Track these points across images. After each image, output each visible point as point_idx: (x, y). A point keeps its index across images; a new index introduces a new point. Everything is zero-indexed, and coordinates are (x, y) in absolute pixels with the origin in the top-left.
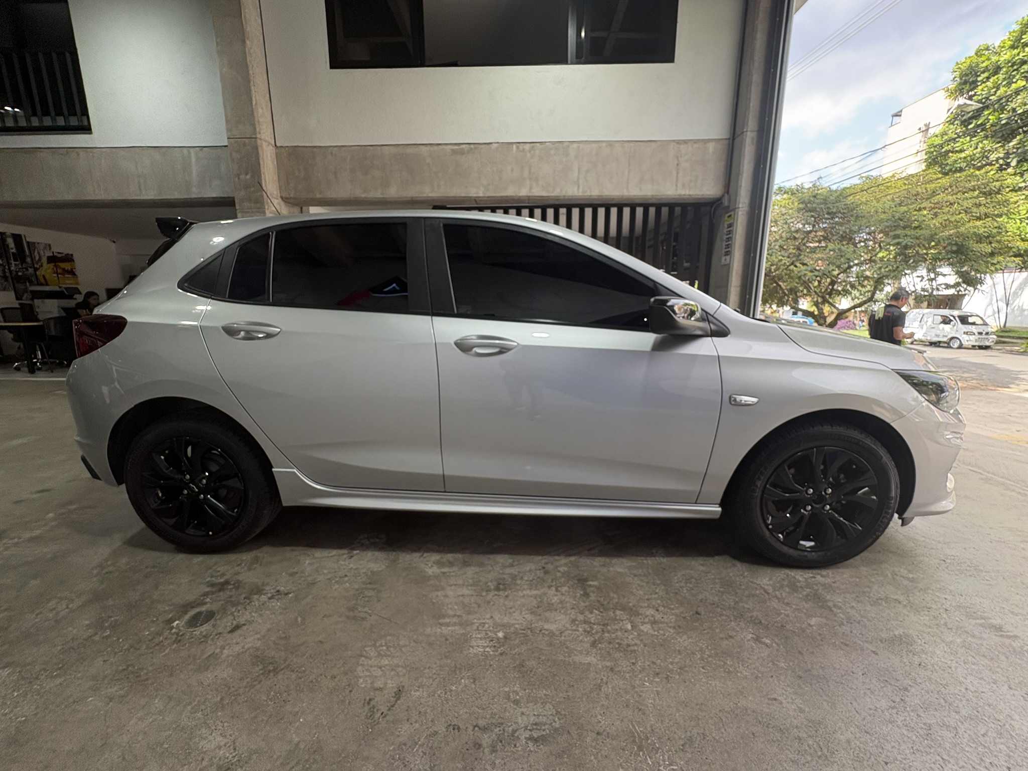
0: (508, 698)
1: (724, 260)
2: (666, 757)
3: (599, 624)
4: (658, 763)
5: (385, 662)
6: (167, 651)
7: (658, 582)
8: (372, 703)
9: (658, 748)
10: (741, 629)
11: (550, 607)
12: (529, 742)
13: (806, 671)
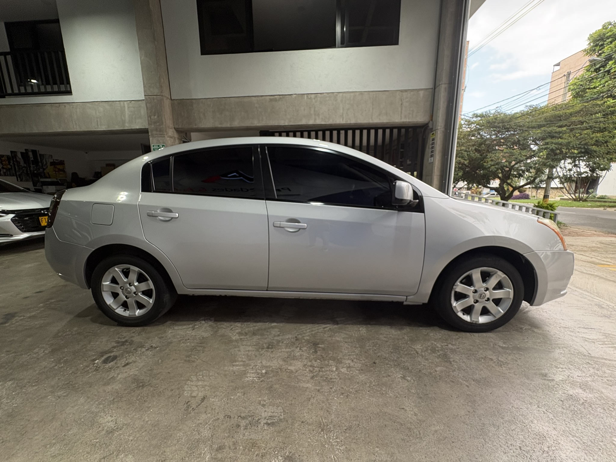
0: (260, 403)
1: (431, 160)
2: (335, 435)
3: (318, 367)
4: (330, 438)
5: (200, 383)
6: (90, 375)
7: (358, 346)
8: (189, 403)
9: (332, 431)
10: (396, 372)
11: (294, 358)
12: (265, 425)
13: (426, 395)
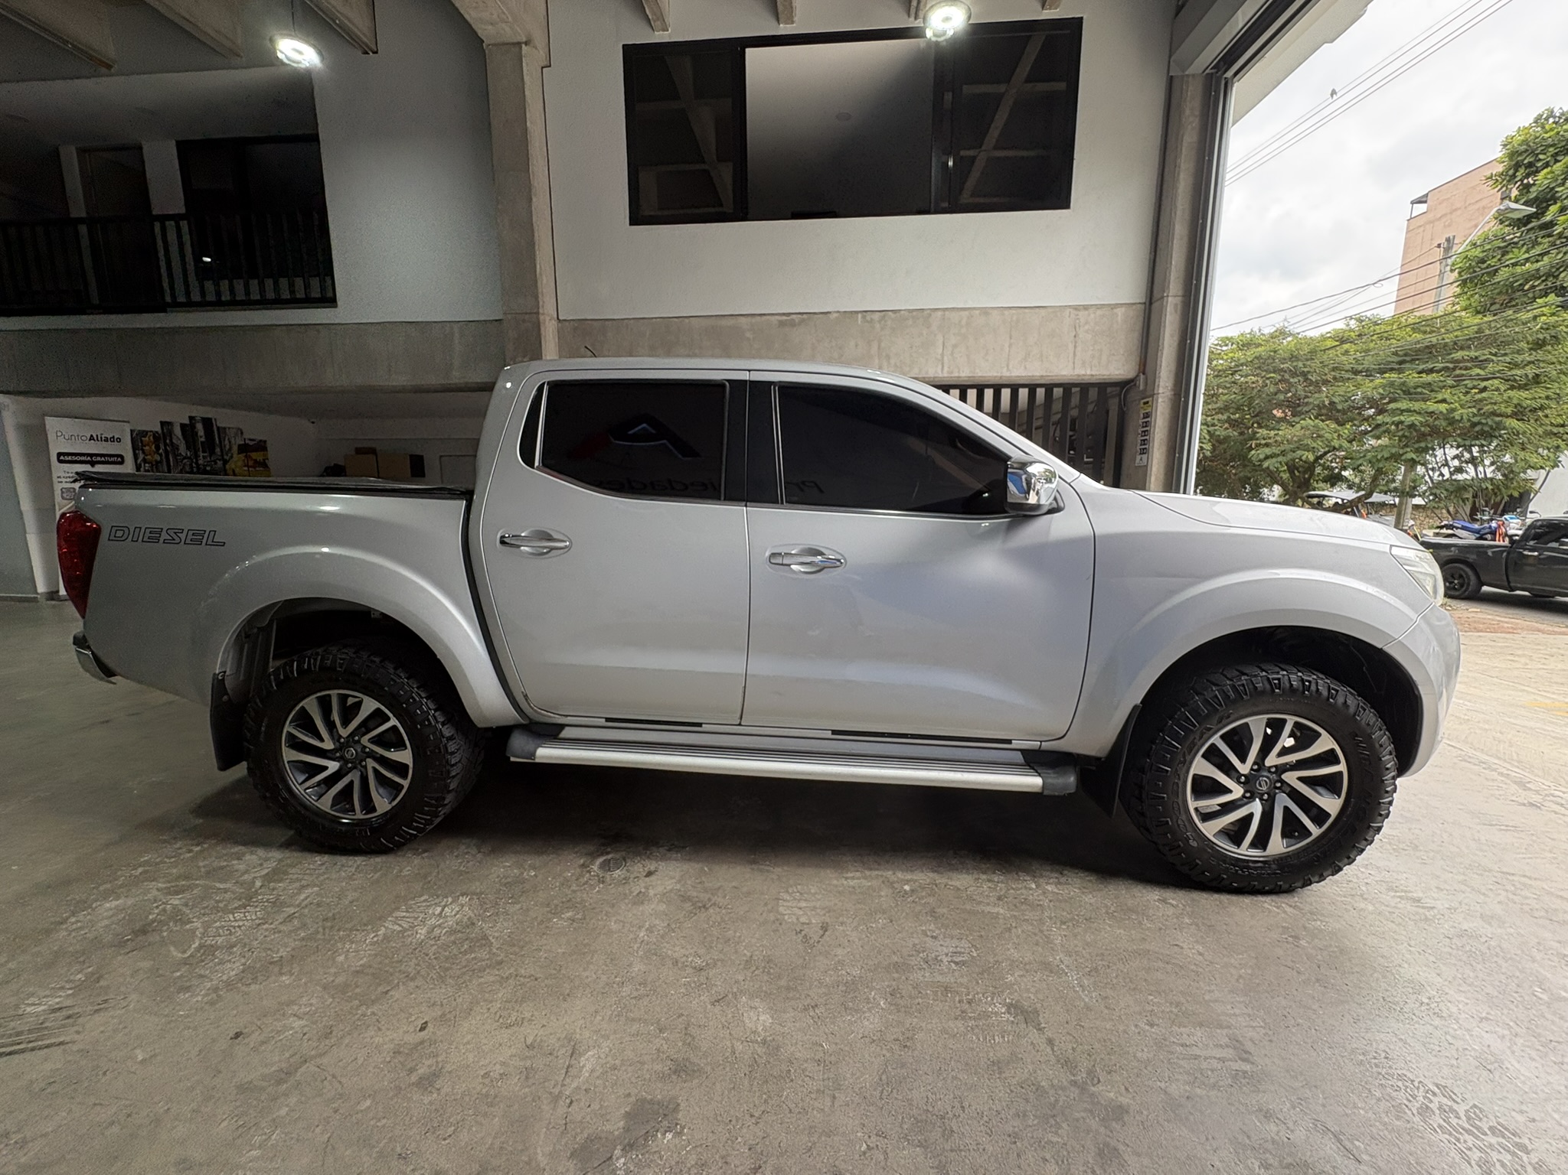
0: (926, 934)
1: (1140, 457)
5: (803, 904)
6: (597, 889)
8: (803, 933)
12: (951, 964)
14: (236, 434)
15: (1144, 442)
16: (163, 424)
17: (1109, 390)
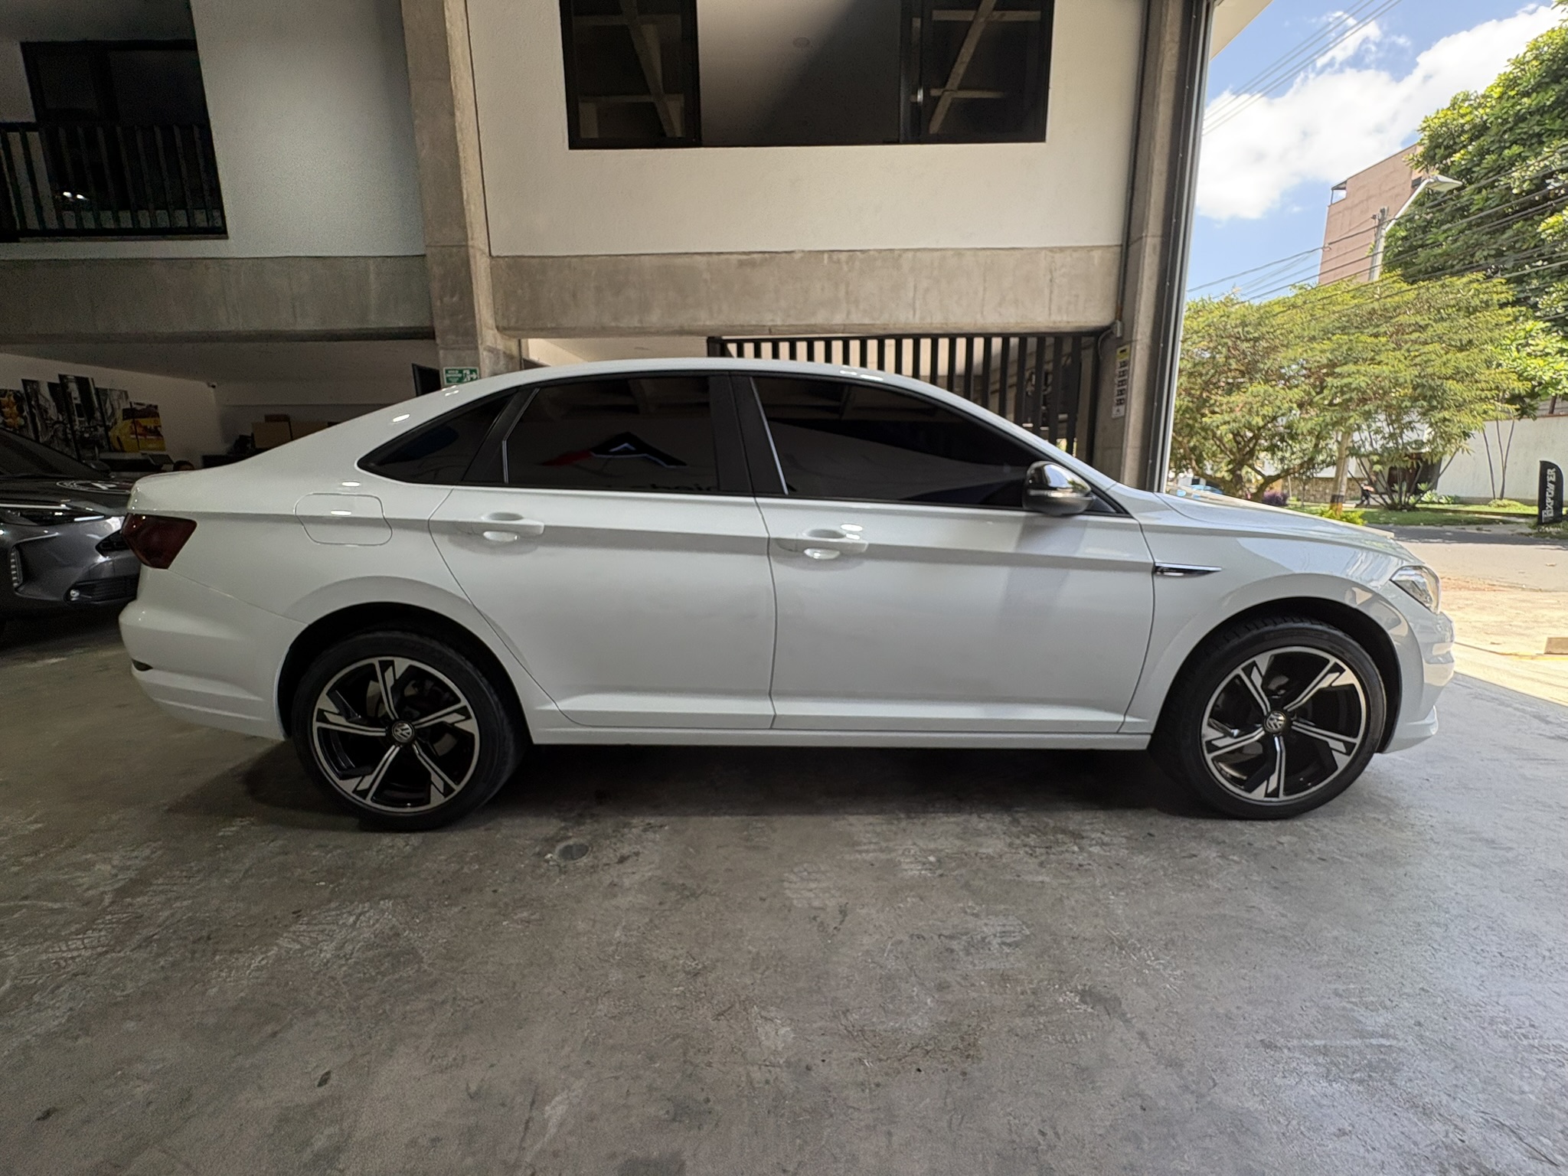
1: (1117, 411)
2: (1151, 954)
3: (1040, 847)
4: (1144, 959)
5: (813, 885)
8: (818, 919)
9: (1140, 948)
10: (1204, 848)
12: (1002, 946)
14: (120, 397)
15: (1121, 392)
16: (25, 382)
17: (1084, 340)
